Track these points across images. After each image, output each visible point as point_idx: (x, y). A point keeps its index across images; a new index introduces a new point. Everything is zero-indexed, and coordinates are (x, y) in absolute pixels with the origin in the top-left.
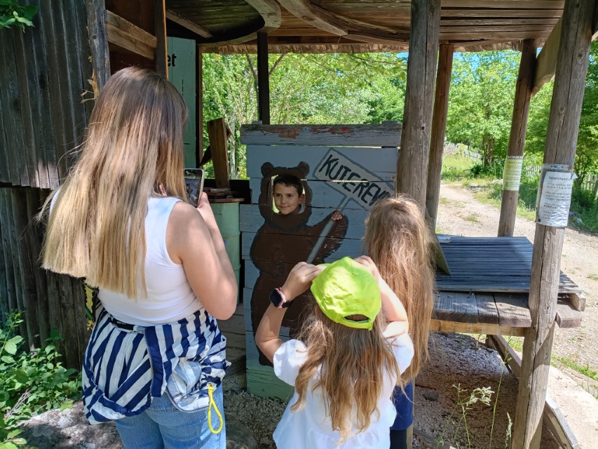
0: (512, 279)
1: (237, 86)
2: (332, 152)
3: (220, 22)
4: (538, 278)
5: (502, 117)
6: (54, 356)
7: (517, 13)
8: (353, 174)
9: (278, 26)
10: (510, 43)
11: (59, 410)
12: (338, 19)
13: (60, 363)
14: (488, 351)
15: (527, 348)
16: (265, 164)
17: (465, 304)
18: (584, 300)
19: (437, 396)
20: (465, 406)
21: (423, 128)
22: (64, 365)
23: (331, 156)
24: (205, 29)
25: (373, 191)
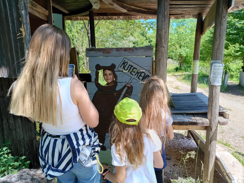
0: (199, 108)
1: (78, 35)
2: (125, 59)
3: (73, 7)
4: (211, 106)
5: (186, 47)
6: (7, 151)
7: (196, 2)
8: (134, 68)
9: (98, 8)
10: (192, 15)
11: (11, 174)
12: (124, 5)
13: (10, 154)
14: (188, 139)
15: (208, 135)
16: (97, 65)
17: (183, 118)
18: (229, 114)
19: (171, 158)
20: (185, 159)
21: (164, 47)
22: (12, 155)
23: (125, 61)
24: (66, 10)
25: (143, 75)
